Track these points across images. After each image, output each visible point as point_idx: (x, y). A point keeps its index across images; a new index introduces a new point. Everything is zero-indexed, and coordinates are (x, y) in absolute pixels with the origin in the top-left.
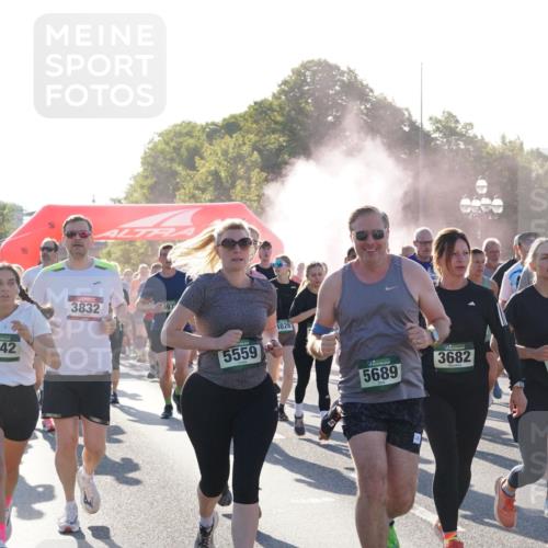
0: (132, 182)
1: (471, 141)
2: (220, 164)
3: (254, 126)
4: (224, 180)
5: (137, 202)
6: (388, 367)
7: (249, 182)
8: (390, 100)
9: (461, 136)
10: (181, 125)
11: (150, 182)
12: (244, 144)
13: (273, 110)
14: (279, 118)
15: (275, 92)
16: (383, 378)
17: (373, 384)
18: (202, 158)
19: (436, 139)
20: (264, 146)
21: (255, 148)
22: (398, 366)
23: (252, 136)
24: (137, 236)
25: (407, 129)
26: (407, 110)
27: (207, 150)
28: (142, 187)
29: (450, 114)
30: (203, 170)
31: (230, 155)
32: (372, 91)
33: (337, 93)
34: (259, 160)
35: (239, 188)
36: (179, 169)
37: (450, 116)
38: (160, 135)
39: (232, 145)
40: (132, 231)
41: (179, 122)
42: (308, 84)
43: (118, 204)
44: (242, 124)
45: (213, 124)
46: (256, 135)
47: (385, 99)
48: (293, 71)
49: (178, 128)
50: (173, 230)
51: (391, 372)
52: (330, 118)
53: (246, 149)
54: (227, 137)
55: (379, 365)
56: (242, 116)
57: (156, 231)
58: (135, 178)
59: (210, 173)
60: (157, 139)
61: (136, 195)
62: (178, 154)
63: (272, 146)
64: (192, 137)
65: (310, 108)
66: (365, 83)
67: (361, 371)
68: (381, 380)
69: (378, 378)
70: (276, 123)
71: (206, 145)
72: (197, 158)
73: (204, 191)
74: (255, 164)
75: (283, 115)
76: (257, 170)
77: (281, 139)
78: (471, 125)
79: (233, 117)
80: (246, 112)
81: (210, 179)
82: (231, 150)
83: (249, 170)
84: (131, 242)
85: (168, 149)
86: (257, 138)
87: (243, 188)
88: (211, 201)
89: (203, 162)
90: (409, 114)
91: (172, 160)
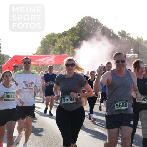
0: (38, 49)
1: (129, 38)
2: (61, 44)
3: (71, 34)
4: (63, 49)
5: (39, 55)
6: (125, 103)
7: (69, 49)
8: (107, 27)
9: (126, 37)
10: (51, 34)
11: (43, 49)
12: (68, 39)
13: (76, 30)
14: (78, 32)
15: (76, 25)
16: (123, 107)
17: (119, 108)
18: (57, 43)
19: (120, 38)
20: (73, 39)
21: (71, 40)
22: (128, 103)
23: (70, 37)
24: (39, 63)
25: (112, 35)
26: (112, 30)
27: (58, 40)
28: (41, 50)
29: (123, 31)
30: (57, 46)
31: (64, 42)
32: (102, 25)
33: (93, 25)
34: (72, 43)
35: (67, 50)
36: (51, 45)
37: (123, 32)
38: (46, 36)
39: (65, 39)
40: (38, 62)
41: (51, 33)
42: (85, 23)
43: (34, 55)
44: (67, 34)
45: (60, 33)
46: (71, 36)
47: (106, 27)
48: (81, 19)
49: (50, 35)
50: (49, 62)
51: (125, 105)
52: (91, 32)
53: (68, 40)
54: (63, 37)
55: (121, 103)
56: (68, 31)
57: (44, 62)
58: (39, 48)
59: (59, 47)
60: (45, 37)
61: (39, 52)
62: (50, 42)
63: (76, 40)
64: (54, 37)
65: (86, 29)
66: (101, 23)
67: (115, 104)
68: (122, 107)
69: (121, 107)
70: (77, 33)
71: (58, 39)
72: (55, 43)
73: (57, 51)
74: (71, 44)
75: (78, 31)
76: (72, 46)
77: (78, 38)
78: (129, 34)
79: (65, 32)
80: (69, 30)
81: (59, 48)
82: (64, 41)
83: (69, 46)
84: (38, 65)
85: (48, 40)
86: (72, 37)
87: (68, 51)
88: (59, 54)
89: (57, 44)
90: (113, 31)
91: (49, 43)
